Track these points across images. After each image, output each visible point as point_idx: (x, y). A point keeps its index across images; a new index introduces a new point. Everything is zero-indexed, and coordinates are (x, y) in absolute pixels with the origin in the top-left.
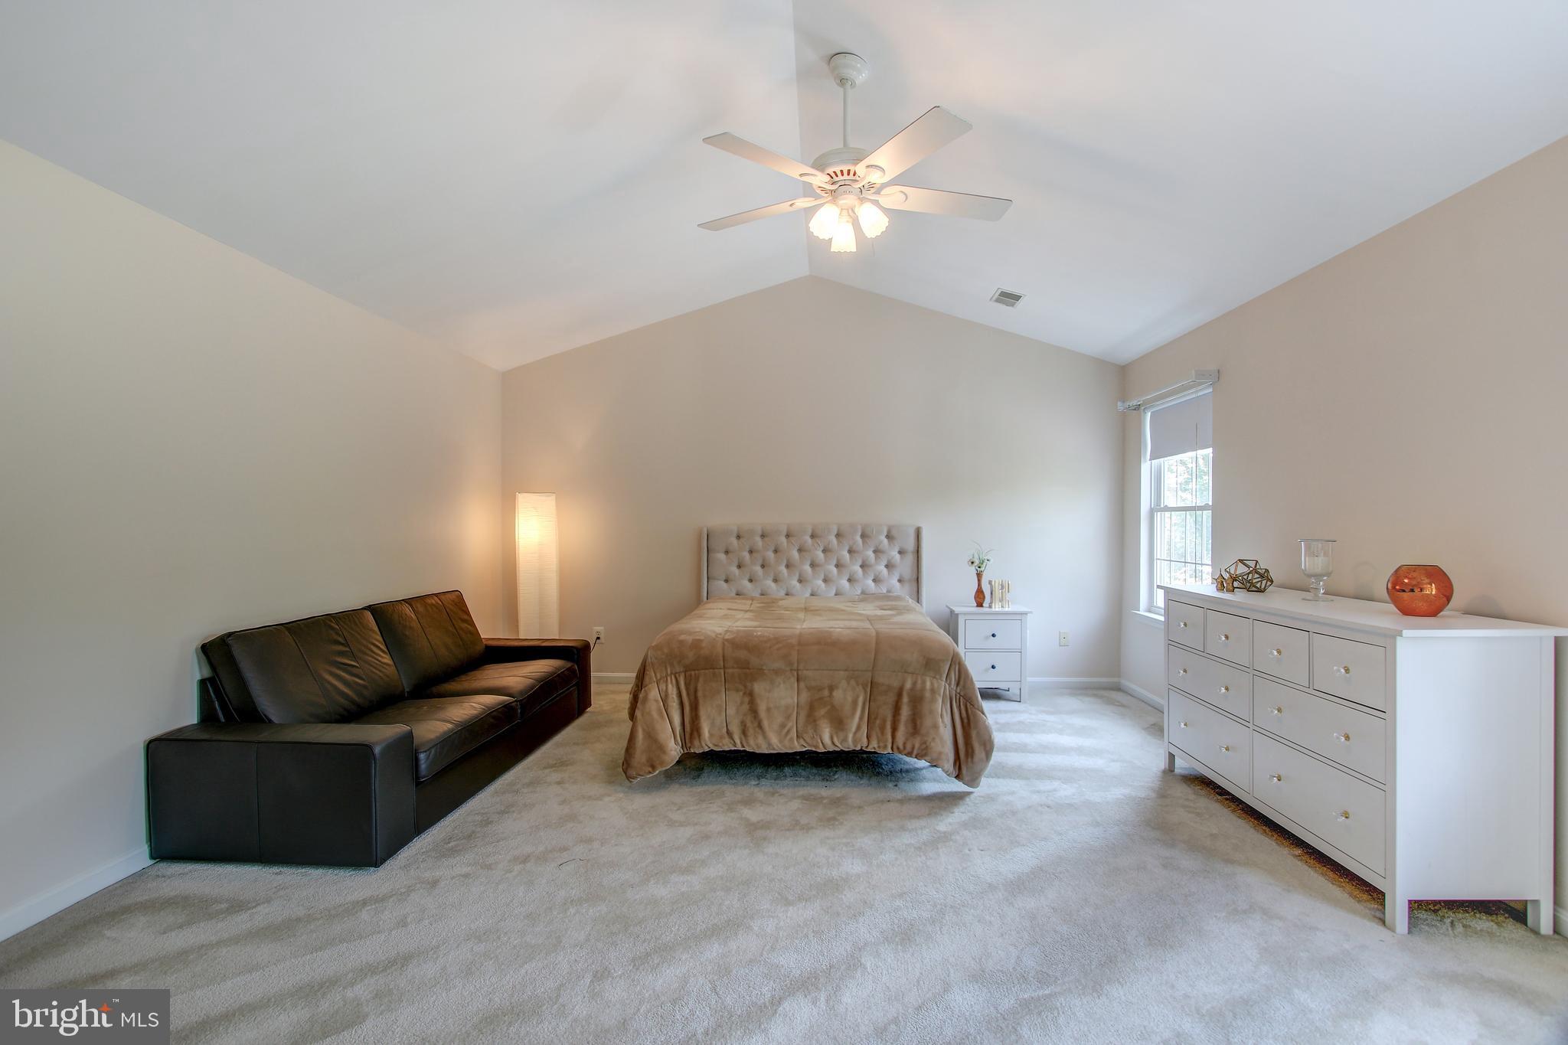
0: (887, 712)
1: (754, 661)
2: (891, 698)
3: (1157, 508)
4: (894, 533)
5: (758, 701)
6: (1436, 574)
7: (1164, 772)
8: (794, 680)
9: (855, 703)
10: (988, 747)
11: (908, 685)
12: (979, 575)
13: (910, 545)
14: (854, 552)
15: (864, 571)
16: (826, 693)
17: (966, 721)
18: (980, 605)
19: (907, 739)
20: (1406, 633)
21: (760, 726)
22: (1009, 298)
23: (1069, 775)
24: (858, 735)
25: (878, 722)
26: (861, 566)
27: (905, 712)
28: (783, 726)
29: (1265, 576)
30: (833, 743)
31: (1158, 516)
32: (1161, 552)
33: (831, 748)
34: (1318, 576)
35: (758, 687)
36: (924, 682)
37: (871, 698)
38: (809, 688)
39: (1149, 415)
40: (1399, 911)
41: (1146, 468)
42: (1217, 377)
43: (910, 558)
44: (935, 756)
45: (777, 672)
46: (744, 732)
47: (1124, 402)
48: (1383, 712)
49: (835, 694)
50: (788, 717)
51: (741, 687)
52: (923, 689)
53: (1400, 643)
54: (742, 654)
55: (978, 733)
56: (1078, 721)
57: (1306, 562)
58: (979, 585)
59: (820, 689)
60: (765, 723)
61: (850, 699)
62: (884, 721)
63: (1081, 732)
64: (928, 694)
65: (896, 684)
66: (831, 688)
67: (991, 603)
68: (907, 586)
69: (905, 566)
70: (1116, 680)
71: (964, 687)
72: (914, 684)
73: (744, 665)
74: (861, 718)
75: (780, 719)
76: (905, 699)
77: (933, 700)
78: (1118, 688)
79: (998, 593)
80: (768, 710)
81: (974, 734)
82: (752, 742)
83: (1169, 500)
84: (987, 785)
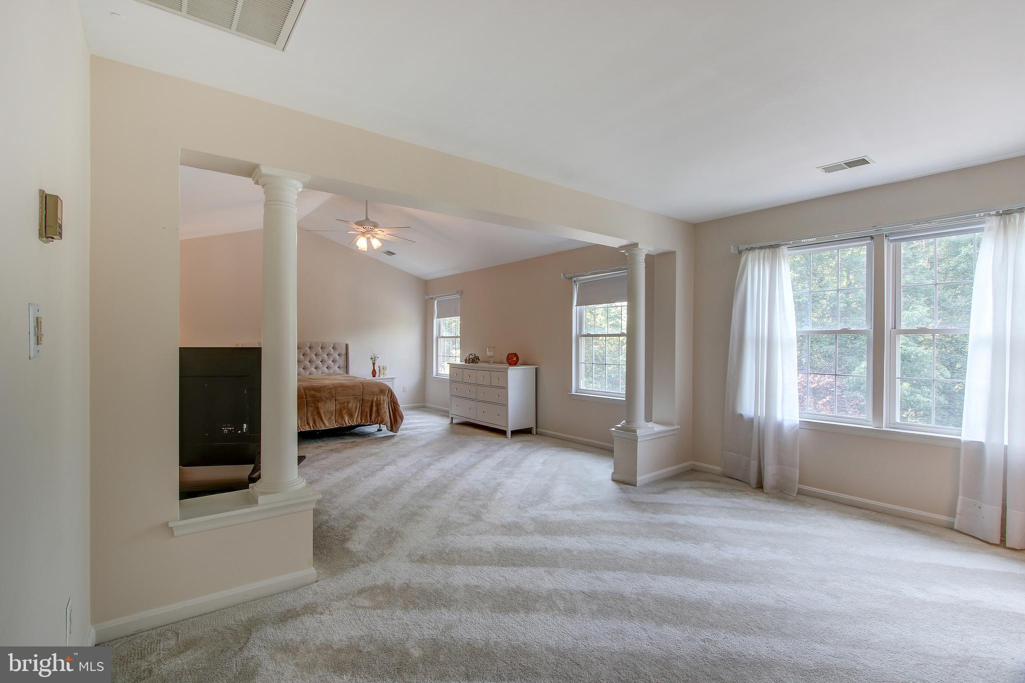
0: (368, 410)
1: (318, 395)
2: (369, 404)
3: (439, 337)
4: (336, 346)
5: (320, 410)
6: (515, 355)
7: (450, 423)
8: (334, 401)
9: (356, 407)
10: (402, 418)
11: (375, 399)
12: (374, 364)
13: (344, 352)
14: (318, 355)
15: (322, 364)
16: (346, 404)
17: (394, 410)
18: (374, 376)
19: (376, 418)
20: (510, 368)
21: (322, 419)
22: (390, 253)
23: (423, 428)
24: (358, 419)
25: (365, 413)
26: (321, 362)
27: (374, 409)
28: (330, 418)
29: (478, 358)
30: (349, 423)
31: (439, 339)
32: (441, 353)
33: (348, 425)
34: (491, 357)
35: (320, 405)
36: (380, 398)
37: (362, 405)
38: (339, 403)
39: (436, 301)
40: (509, 434)
41: (435, 321)
42: (461, 293)
43: (343, 357)
44: (386, 422)
45: (327, 399)
46: (314, 422)
47: (427, 296)
48: (505, 388)
49: (349, 405)
50: (332, 415)
51: (313, 405)
52: (380, 400)
53: (509, 371)
54: (313, 392)
55: (399, 414)
56: (417, 416)
57: (488, 354)
58: (374, 368)
59: (344, 403)
60: (323, 418)
61: (354, 406)
62: (367, 414)
63: (419, 419)
64: (382, 402)
65: (371, 399)
66: (348, 403)
67: (379, 375)
68: (342, 370)
69: (341, 361)
70: (424, 404)
71: (393, 399)
72: (377, 399)
73: (314, 397)
74: (358, 413)
75: (329, 416)
76: (374, 404)
77: (384, 404)
78: (424, 407)
79: (382, 371)
80: (324, 413)
81: (397, 414)
82: (318, 425)
83: (444, 334)
84: (399, 433)
